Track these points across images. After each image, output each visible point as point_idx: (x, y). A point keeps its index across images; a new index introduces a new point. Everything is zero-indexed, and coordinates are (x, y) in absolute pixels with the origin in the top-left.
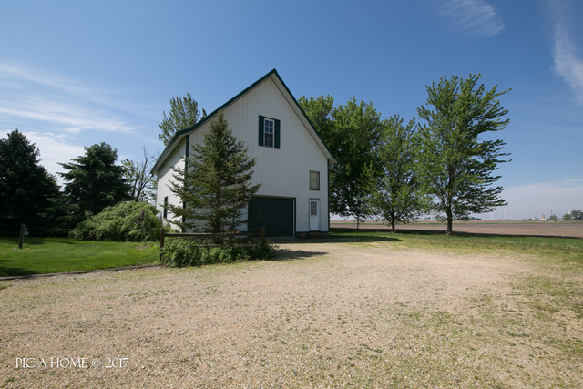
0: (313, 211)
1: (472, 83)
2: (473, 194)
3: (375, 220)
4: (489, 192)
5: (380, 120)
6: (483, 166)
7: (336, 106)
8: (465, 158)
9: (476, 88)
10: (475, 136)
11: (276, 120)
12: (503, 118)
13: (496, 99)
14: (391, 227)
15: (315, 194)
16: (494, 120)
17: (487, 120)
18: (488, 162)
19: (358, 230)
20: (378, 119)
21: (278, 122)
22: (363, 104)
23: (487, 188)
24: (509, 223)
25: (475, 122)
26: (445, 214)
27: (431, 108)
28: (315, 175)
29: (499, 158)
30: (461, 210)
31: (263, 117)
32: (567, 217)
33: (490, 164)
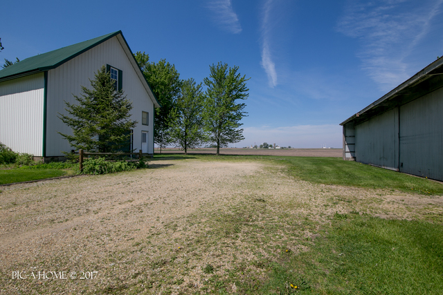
0: (144, 140)
1: (235, 71)
2: (230, 132)
3: (174, 146)
4: (237, 131)
5: (179, 79)
6: (235, 117)
7: (150, 62)
8: (228, 112)
9: (237, 74)
10: (233, 100)
11: (119, 70)
12: (246, 93)
13: (244, 82)
14: (184, 152)
15: (145, 128)
16: (243, 93)
17: (240, 93)
18: (238, 115)
19: (161, 154)
20: (178, 77)
21: (120, 72)
22: (168, 65)
23: (236, 130)
24: (245, 149)
25: (234, 93)
26: (216, 144)
27: (212, 79)
28: (145, 115)
29: (244, 114)
30: (224, 142)
31: (110, 66)
32: (261, 146)
33: (239, 116)
